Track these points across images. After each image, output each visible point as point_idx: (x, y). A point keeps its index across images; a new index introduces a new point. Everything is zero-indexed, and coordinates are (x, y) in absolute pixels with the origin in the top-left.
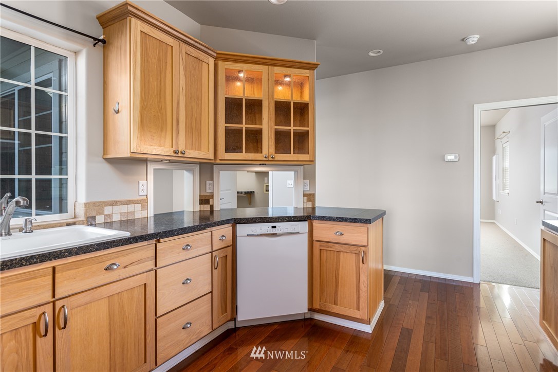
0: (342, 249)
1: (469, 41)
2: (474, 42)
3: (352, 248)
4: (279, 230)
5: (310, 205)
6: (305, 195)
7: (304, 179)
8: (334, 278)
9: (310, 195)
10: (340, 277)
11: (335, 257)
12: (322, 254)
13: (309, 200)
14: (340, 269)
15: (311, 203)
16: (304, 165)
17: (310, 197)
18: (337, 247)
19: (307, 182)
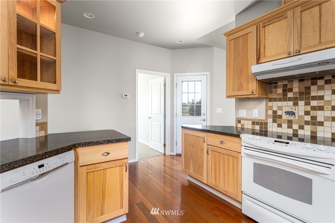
0: (109, 166)
1: (140, 35)
2: (142, 37)
3: (117, 162)
4: (48, 167)
5: (43, 134)
6: (37, 124)
7: (37, 108)
8: (101, 193)
9: (43, 123)
10: (106, 189)
11: (102, 175)
12: (89, 176)
13: (41, 129)
14: (107, 183)
15: (43, 132)
16: (37, 93)
17: (42, 126)
18: (104, 166)
19: (40, 111)
